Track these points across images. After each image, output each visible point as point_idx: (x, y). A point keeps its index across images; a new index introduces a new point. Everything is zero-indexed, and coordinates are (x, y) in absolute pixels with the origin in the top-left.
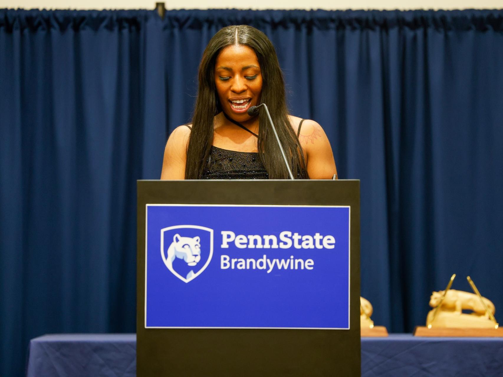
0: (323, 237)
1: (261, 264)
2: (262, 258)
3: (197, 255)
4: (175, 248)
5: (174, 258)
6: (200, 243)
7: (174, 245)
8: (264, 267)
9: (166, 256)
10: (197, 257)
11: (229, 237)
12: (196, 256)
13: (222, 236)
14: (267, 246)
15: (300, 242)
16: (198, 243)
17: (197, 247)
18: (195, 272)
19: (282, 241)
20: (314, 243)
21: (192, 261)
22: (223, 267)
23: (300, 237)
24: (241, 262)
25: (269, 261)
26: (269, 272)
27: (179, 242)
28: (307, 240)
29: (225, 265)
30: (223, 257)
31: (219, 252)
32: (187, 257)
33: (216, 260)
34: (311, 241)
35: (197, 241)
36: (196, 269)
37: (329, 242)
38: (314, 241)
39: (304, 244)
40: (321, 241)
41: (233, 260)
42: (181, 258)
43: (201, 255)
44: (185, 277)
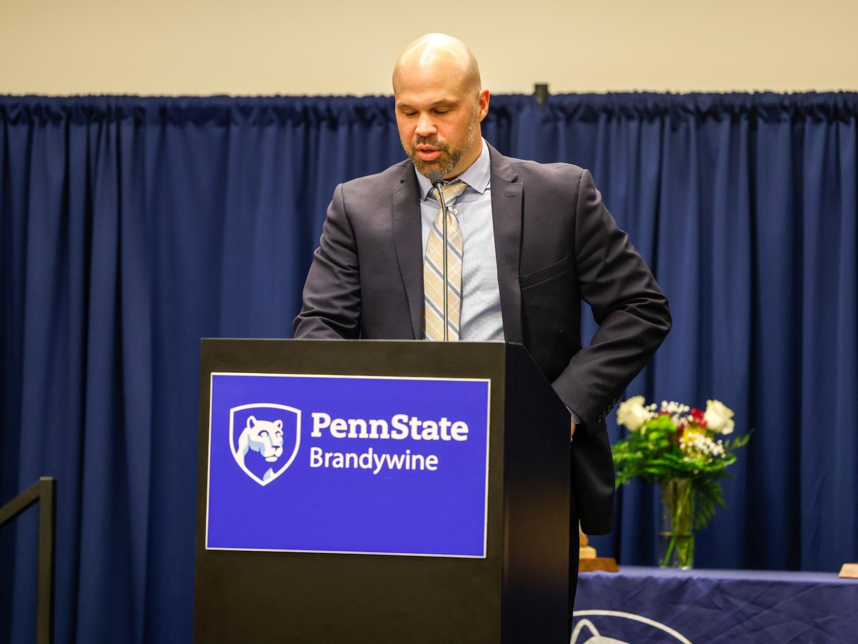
0: (452, 424)
1: (366, 461)
2: (367, 452)
3: (279, 447)
4: (249, 436)
5: (247, 451)
6: (283, 429)
7: (247, 431)
8: (370, 465)
9: (237, 447)
10: (278, 449)
11: (322, 421)
12: (276, 447)
13: (312, 419)
14: (374, 435)
15: (420, 430)
16: (280, 429)
17: (278, 434)
18: (275, 471)
19: (394, 429)
20: (439, 433)
21: (271, 454)
22: (313, 465)
23: (419, 423)
24: (338, 457)
25: (376, 456)
26: (376, 472)
27: (254, 428)
28: (430, 427)
29: (316, 461)
30: (313, 450)
31: (308, 442)
32: (264, 449)
33: (304, 455)
34: (434, 430)
35: (279, 426)
36: (276, 466)
37: (459, 431)
38: (439, 428)
39: (425, 433)
40: (449, 429)
41: (327, 454)
42: (257, 450)
43: (284, 446)
44: (261, 478)
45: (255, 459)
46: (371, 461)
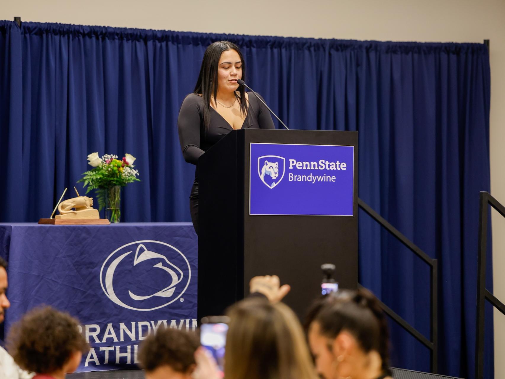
0: (341, 164)
1: (309, 178)
2: (310, 175)
3: (277, 173)
4: (265, 169)
5: (265, 174)
7: (265, 166)
8: (311, 180)
9: (261, 173)
10: (277, 174)
11: (293, 162)
12: (276, 173)
13: (289, 162)
14: (312, 168)
15: (329, 166)
16: (277, 166)
17: (277, 168)
18: (276, 183)
19: (320, 166)
20: (336, 167)
21: (274, 176)
22: (290, 180)
23: (329, 163)
24: (299, 177)
25: (313, 176)
26: (313, 183)
27: (267, 165)
28: (333, 165)
29: (291, 179)
30: (290, 174)
31: (288, 171)
32: (271, 174)
33: (286, 176)
34: (334, 166)
35: (277, 164)
36: (276, 181)
37: (343, 166)
38: (336, 165)
39: (331, 167)
40: (340, 165)
41: (295, 176)
42: (269, 174)
43: (279, 173)
44: (270, 186)
45: (268, 178)
46: (311, 178)
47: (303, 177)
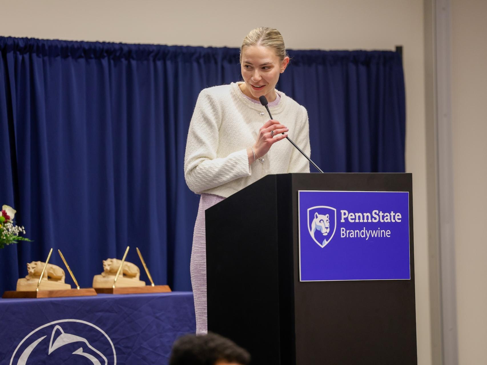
0: (395, 214)
1: (363, 234)
2: (363, 230)
4: (315, 222)
5: (315, 230)
6: (329, 219)
7: (315, 220)
8: (364, 236)
9: (311, 229)
11: (345, 214)
12: (327, 228)
13: (341, 213)
14: (365, 221)
15: (383, 217)
16: (328, 219)
17: (328, 221)
18: (327, 241)
19: (374, 217)
20: (391, 218)
21: (325, 232)
22: (342, 237)
23: (383, 214)
24: (352, 232)
25: (366, 231)
26: (367, 239)
27: (318, 218)
28: (387, 216)
29: (343, 235)
30: (342, 229)
31: (340, 225)
32: (322, 230)
33: (338, 231)
34: (389, 217)
35: (328, 217)
36: (327, 238)
37: (398, 217)
38: (391, 216)
39: (385, 218)
40: (394, 216)
41: (347, 231)
42: (319, 230)
43: (330, 228)
44: (322, 244)
45: (318, 233)
46: (364, 234)
47: (356, 231)
